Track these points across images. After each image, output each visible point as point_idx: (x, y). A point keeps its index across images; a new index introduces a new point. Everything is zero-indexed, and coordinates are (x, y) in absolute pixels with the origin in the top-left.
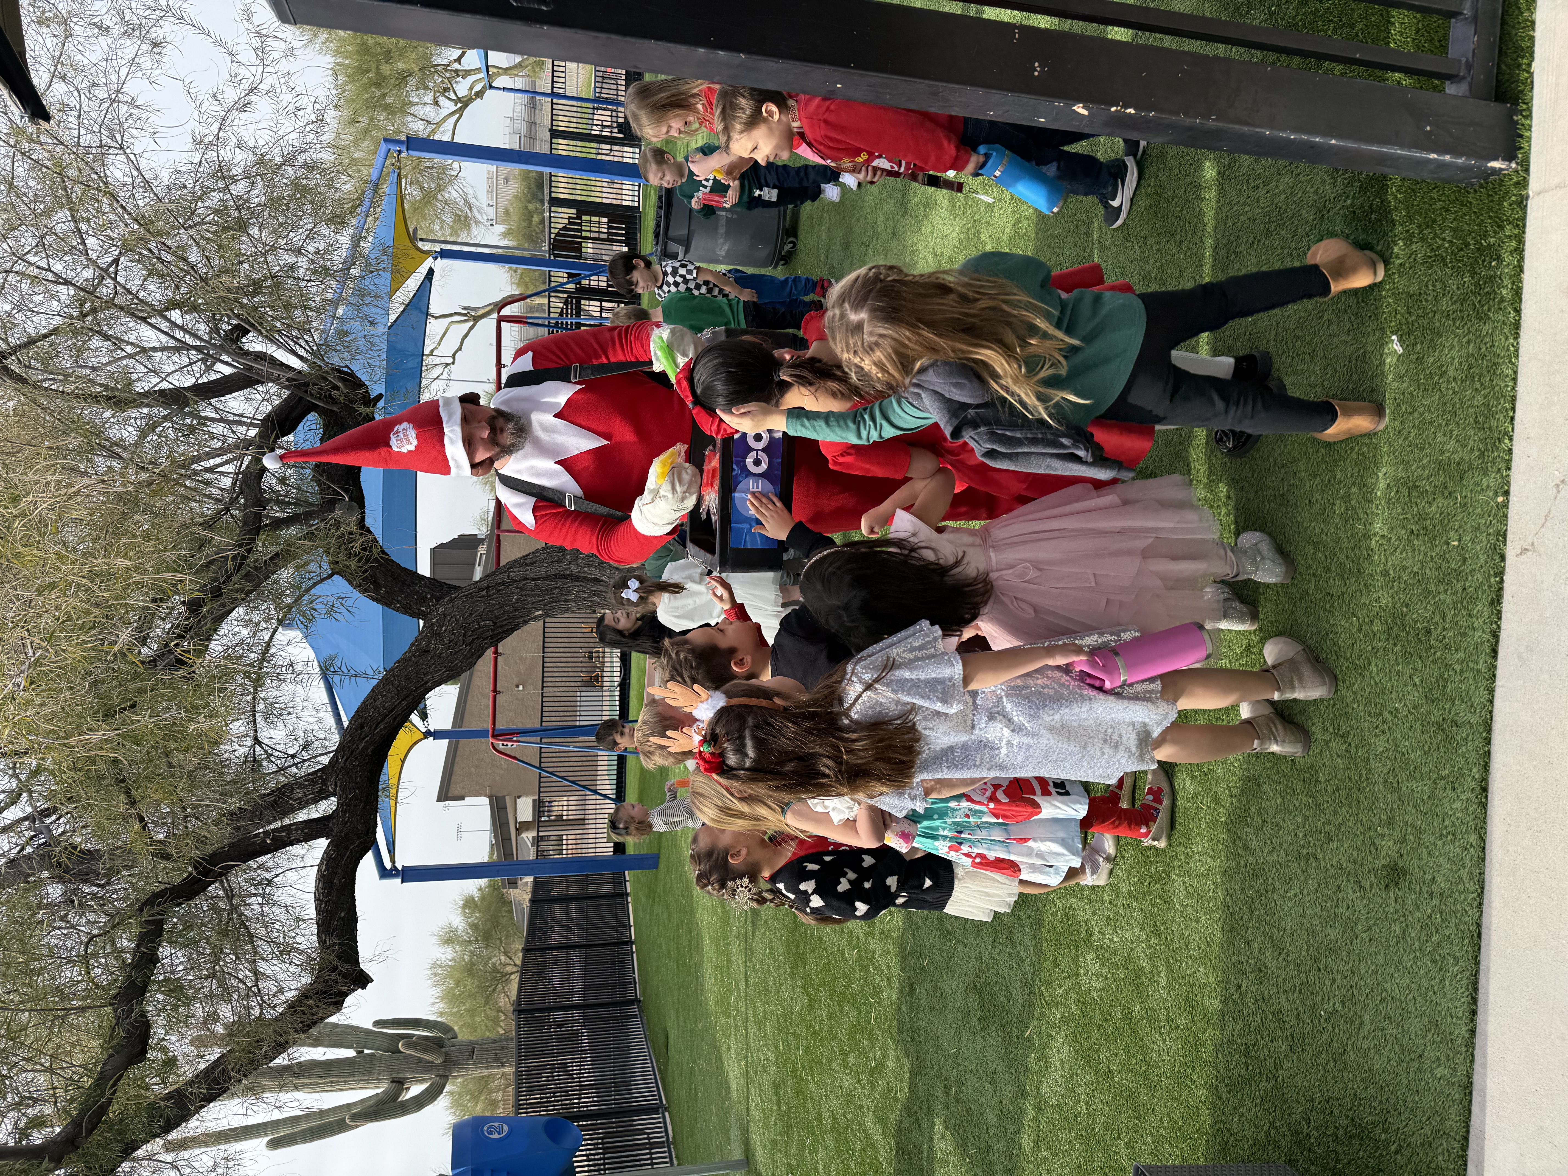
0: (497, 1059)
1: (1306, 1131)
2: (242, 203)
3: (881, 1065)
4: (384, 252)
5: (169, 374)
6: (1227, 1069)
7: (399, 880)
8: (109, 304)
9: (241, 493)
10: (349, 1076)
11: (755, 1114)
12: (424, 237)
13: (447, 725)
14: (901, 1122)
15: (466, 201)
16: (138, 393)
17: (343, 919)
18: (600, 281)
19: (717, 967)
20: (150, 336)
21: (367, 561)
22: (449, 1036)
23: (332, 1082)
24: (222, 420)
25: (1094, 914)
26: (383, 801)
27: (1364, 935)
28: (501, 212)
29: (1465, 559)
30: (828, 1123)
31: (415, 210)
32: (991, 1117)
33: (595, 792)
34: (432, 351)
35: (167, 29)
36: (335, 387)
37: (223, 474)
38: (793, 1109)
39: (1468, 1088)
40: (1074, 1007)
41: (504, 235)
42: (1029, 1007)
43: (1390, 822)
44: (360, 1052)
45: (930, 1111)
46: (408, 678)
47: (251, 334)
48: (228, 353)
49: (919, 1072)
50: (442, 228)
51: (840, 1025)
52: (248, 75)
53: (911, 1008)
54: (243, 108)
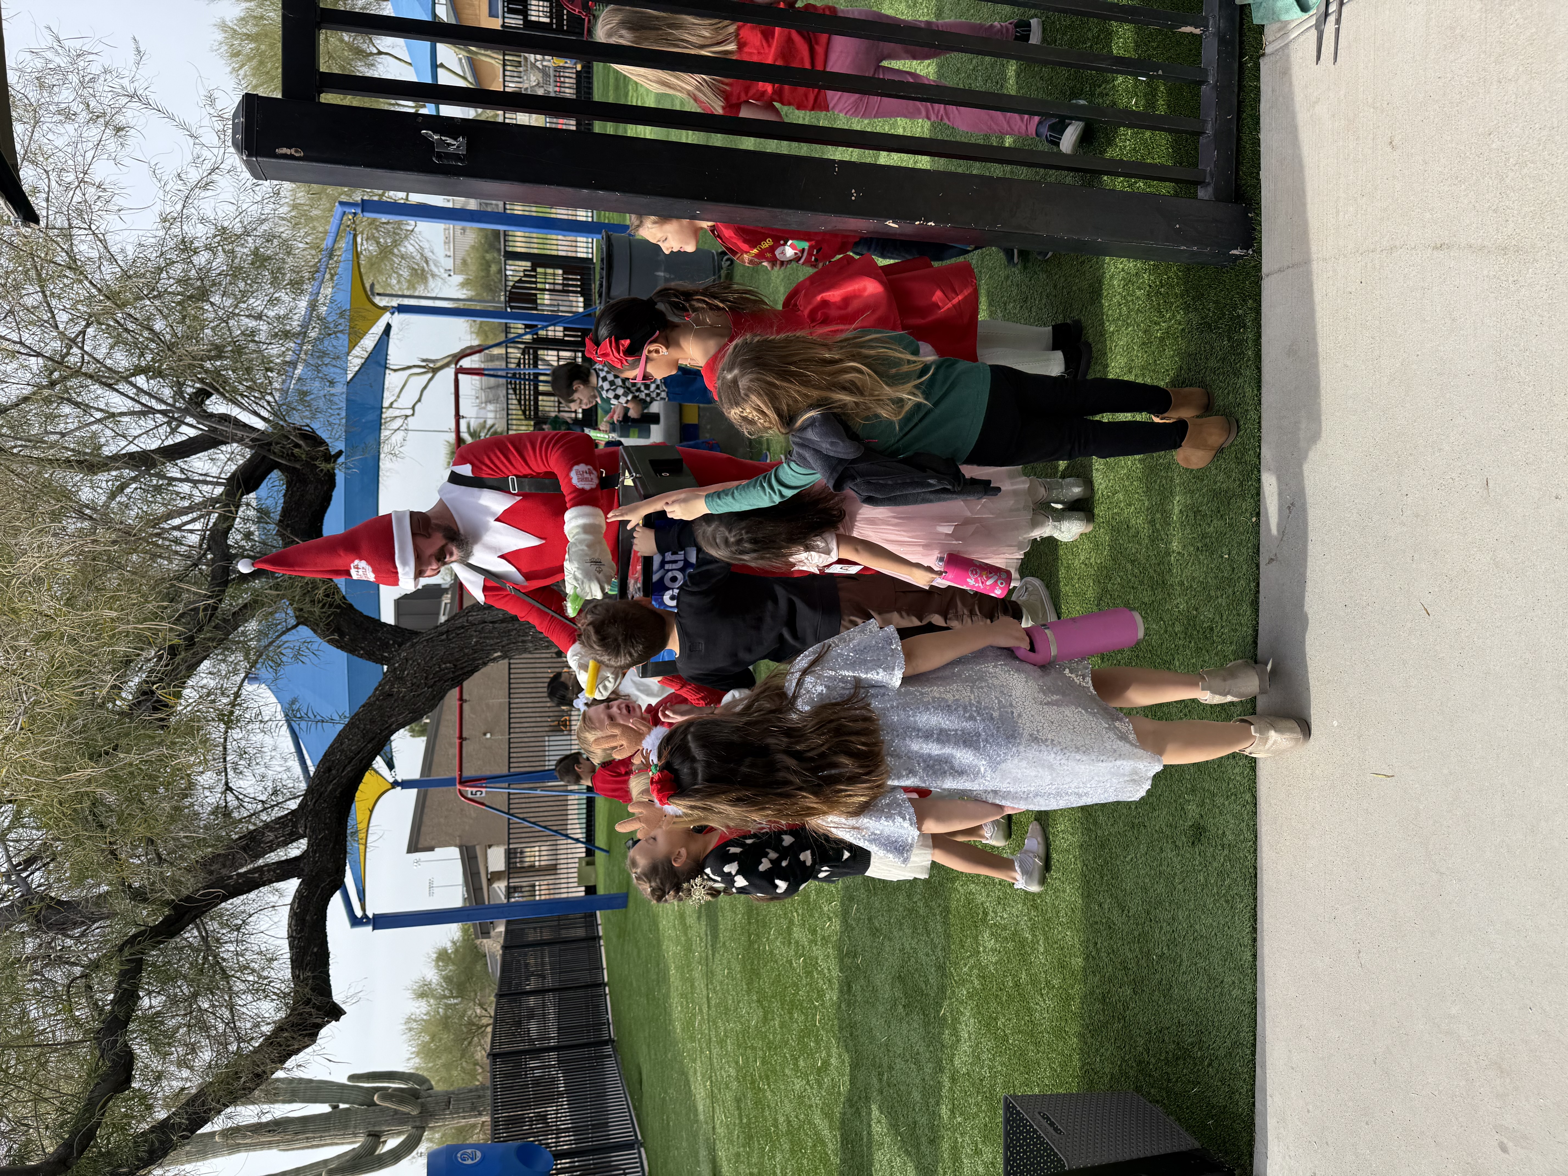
0: (473, 1108)
1: (1147, 1059)
2: (204, 273)
3: (826, 1063)
4: (342, 315)
5: (135, 437)
6: (1090, 1017)
7: (370, 928)
8: (77, 372)
9: (209, 548)
10: (324, 1131)
11: (720, 1131)
12: (381, 291)
13: (415, 774)
14: (845, 1114)
15: (422, 255)
16: (107, 457)
17: (315, 954)
18: (556, 332)
19: (682, 995)
20: (117, 402)
21: (331, 606)
22: (425, 1087)
23: (307, 1138)
24: (187, 480)
25: (988, 896)
26: (351, 845)
27: (1180, 886)
28: (458, 262)
29: (1233, 569)
30: (783, 1127)
31: (372, 265)
32: (916, 1096)
33: (567, 836)
34: (392, 403)
35: (132, 115)
36: (297, 446)
37: (191, 531)
38: (753, 1120)
39: (1253, 1003)
40: (976, 982)
41: (463, 285)
42: (942, 989)
43: (1193, 790)
44: (335, 1107)
45: (868, 1099)
46: (372, 722)
47: (214, 397)
48: (192, 416)
49: (857, 1064)
50: (399, 282)
51: (790, 1031)
52: (210, 156)
53: (849, 1005)
54: (205, 187)
